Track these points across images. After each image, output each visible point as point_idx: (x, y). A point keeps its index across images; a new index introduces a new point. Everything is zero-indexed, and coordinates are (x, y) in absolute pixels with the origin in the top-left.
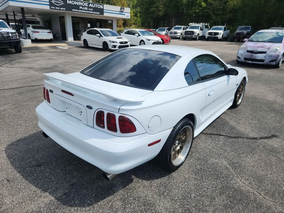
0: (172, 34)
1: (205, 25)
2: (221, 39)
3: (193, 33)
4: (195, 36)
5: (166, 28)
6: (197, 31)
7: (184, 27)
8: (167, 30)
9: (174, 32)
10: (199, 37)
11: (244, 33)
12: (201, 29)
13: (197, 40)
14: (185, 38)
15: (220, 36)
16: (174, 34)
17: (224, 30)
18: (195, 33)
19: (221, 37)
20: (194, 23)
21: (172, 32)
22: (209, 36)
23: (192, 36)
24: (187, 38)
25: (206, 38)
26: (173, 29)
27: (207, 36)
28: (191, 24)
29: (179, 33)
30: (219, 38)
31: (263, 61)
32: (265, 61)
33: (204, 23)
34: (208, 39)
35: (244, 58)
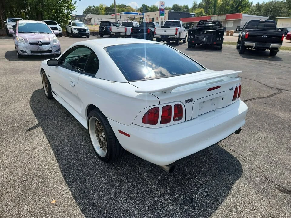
31: (50, 51)
32: (53, 51)
35: (31, 51)
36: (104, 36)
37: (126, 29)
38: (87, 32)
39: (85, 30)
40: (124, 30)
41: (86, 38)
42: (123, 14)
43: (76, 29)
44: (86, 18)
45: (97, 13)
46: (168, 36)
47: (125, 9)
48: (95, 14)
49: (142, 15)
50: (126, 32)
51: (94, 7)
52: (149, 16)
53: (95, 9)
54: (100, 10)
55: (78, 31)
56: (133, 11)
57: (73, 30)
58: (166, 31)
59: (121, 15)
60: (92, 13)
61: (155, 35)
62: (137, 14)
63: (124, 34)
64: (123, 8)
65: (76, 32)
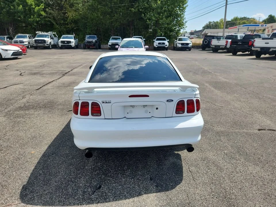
0: (18, 43)
1: (53, 34)
2: (74, 47)
3: (44, 41)
4: (47, 44)
5: (6, 37)
6: (48, 40)
7: (29, 35)
8: (7, 38)
9: (20, 41)
10: (51, 46)
11: (93, 42)
12: (52, 38)
13: (50, 49)
14: (36, 46)
15: (73, 44)
16: (20, 43)
17: (74, 38)
18: (46, 42)
19: (74, 46)
20: (40, 32)
21: (17, 41)
22: (62, 44)
23: (45, 45)
24: (38, 47)
25: (60, 46)
26: (16, 37)
27: (60, 44)
28: (38, 33)
29: (26, 42)
30: (73, 46)
33: (52, 32)
34: (62, 48)
36: (206, 49)
37: (227, 42)
38: (190, 45)
39: (188, 44)
40: (225, 43)
41: (188, 51)
42: (242, 27)
43: (180, 43)
44: (203, 33)
45: (215, 28)
46: (269, 48)
47: (247, 21)
48: (214, 28)
49: (264, 26)
50: (226, 45)
51: (214, 22)
52: (272, 27)
53: (214, 24)
54: (219, 25)
55: (182, 45)
56: (256, 23)
57: (178, 45)
58: (268, 43)
59: (239, 28)
60: (210, 28)
61: (254, 47)
62: (259, 25)
63: (224, 47)
64: (245, 21)
65: (180, 46)
